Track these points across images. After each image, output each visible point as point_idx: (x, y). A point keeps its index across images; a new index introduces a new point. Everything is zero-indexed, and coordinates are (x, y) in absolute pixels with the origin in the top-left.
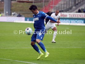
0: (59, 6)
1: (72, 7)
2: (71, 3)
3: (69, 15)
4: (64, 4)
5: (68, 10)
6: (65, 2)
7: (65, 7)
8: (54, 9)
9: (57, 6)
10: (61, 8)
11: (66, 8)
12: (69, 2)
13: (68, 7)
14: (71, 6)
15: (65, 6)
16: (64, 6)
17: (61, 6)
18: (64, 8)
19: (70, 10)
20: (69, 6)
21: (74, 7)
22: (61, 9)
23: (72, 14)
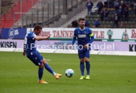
0: (32, 14)
1: (60, 17)
2: (57, 7)
3: (54, 32)
4: (43, 10)
5: (52, 23)
6: (46, 6)
7: (44, 16)
8: (23, 21)
9: (29, 13)
10: (38, 18)
11: (48, 17)
12: (54, 6)
13: (51, 16)
14: (56, 13)
15: (46, 13)
16: (43, 14)
17: (38, 14)
18: (43, 18)
19: (55, 22)
20: (54, 14)
21: (64, 17)
22: (38, 20)
23: (59, 29)
